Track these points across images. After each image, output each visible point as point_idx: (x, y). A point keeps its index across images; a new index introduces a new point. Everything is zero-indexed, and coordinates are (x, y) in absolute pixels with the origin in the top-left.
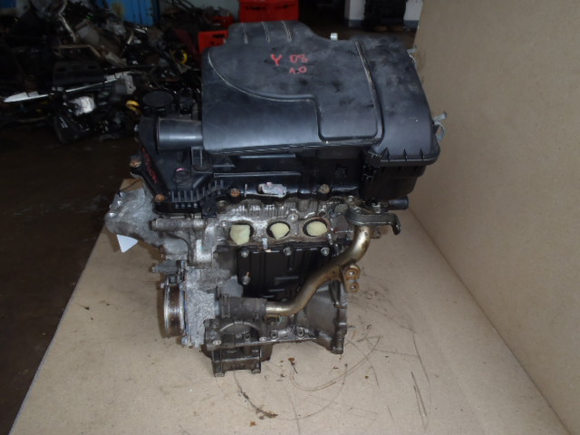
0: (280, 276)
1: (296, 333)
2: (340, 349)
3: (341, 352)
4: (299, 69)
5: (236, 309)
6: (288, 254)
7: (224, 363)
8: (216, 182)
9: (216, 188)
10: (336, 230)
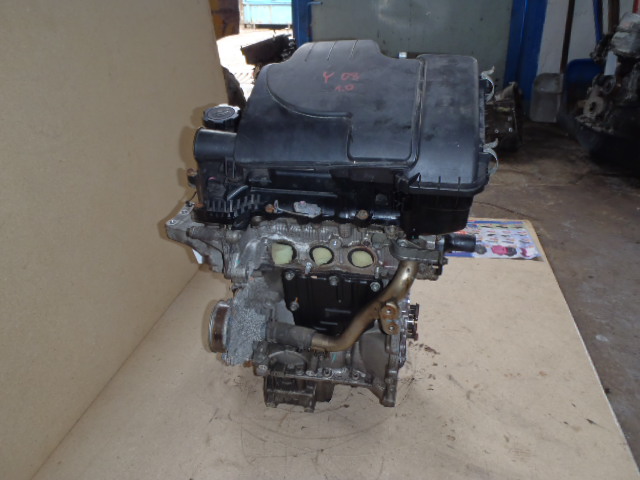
0: (331, 307)
1: (351, 375)
2: (391, 401)
3: (392, 405)
4: (346, 87)
5: (281, 335)
6: (334, 283)
7: (276, 394)
8: (253, 196)
9: (253, 202)
10: (385, 263)
